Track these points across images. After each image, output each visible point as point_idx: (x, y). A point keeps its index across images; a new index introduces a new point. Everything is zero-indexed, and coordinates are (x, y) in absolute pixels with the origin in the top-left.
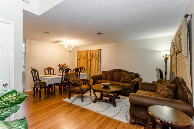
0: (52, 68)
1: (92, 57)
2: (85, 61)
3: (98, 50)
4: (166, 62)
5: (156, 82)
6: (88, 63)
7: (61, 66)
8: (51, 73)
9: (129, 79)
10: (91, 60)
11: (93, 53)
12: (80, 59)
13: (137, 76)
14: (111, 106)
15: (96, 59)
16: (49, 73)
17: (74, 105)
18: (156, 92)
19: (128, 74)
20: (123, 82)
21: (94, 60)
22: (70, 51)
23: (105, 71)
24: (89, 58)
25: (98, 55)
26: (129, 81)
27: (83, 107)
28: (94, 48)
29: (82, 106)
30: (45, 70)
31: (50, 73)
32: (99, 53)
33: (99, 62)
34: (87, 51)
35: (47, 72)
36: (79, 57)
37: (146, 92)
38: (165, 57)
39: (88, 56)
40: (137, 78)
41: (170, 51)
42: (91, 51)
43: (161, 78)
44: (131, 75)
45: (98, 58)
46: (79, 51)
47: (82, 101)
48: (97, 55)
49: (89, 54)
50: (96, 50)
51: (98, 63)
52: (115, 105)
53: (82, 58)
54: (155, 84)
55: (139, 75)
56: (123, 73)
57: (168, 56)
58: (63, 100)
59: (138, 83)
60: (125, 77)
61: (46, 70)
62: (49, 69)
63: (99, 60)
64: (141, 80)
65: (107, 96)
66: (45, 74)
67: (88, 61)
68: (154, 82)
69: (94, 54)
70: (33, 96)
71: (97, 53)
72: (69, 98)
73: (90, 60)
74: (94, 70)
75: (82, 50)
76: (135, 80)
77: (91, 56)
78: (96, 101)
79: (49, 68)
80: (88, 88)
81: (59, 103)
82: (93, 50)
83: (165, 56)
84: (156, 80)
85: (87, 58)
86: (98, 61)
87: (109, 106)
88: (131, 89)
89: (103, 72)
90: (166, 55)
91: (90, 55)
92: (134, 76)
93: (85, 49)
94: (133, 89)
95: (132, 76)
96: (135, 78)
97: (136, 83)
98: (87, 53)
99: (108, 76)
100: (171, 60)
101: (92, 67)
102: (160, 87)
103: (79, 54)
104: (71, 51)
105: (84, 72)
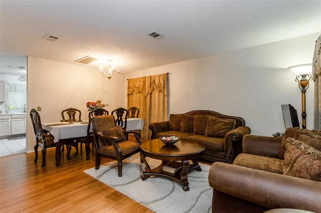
0: (76, 110)
1: (154, 89)
2: (142, 97)
3: (164, 75)
4: (304, 92)
5: (281, 136)
6: (145, 100)
7: (91, 106)
8: (74, 118)
9: (222, 129)
10: (151, 94)
11: (154, 81)
12: (132, 94)
13: (240, 122)
14: (179, 188)
15: (160, 91)
16: (70, 118)
17: (101, 183)
18: (283, 159)
19: (220, 120)
20: (210, 136)
21: (156, 94)
22: (109, 76)
23: (176, 115)
24: (148, 90)
25: (164, 84)
26: (222, 133)
27: (118, 189)
28: (157, 71)
29: (114, 186)
30: (63, 113)
31: (72, 118)
32: (164, 81)
33: (166, 98)
34: (145, 78)
35: (67, 117)
36: (130, 90)
37: (257, 157)
38: (301, 81)
39: (147, 86)
40: (240, 127)
41: (314, 65)
42: (151, 77)
43: (293, 127)
44: (227, 121)
45: (164, 90)
46: (131, 79)
47: (120, 175)
48: (162, 84)
49: (147, 84)
50: (160, 76)
51: (164, 100)
52: (186, 186)
53: (136, 91)
54: (280, 141)
55: (244, 121)
56: (210, 117)
57: (307, 78)
58: (85, 171)
59: (240, 138)
60: (214, 125)
61: (65, 113)
62: (71, 112)
63: (166, 94)
64: (249, 130)
65: (171, 165)
66: (64, 120)
67: (146, 97)
68: (278, 134)
69: (157, 82)
70: (33, 162)
71: (162, 81)
72: (97, 168)
73: (149, 95)
74: (156, 113)
75: (136, 77)
76: (234, 131)
77: (150, 87)
78: (148, 177)
79: (71, 109)
80: (134, 147)
81: (74, 177)
82: (154, 76)
83: (300, 78)
84: (282, 131)
85: (145, 90)
86: (164, 95)
87: (173, 189)
88: (227, 151)
89: (172, 115)
90: (304, 76)
91: (149, 85)
92: (233, 123)
93: (141, 74)
94: (231, 151)
95: (229, 124)
96: (236, 128)
97: (236, 138)
98: (144, 82)
99: (182, 124)
100: (317, 85)
101: (153, 106)
102: (293, 147)
103: (131, 85)
104: (110, 78)
105: (137, 117)
